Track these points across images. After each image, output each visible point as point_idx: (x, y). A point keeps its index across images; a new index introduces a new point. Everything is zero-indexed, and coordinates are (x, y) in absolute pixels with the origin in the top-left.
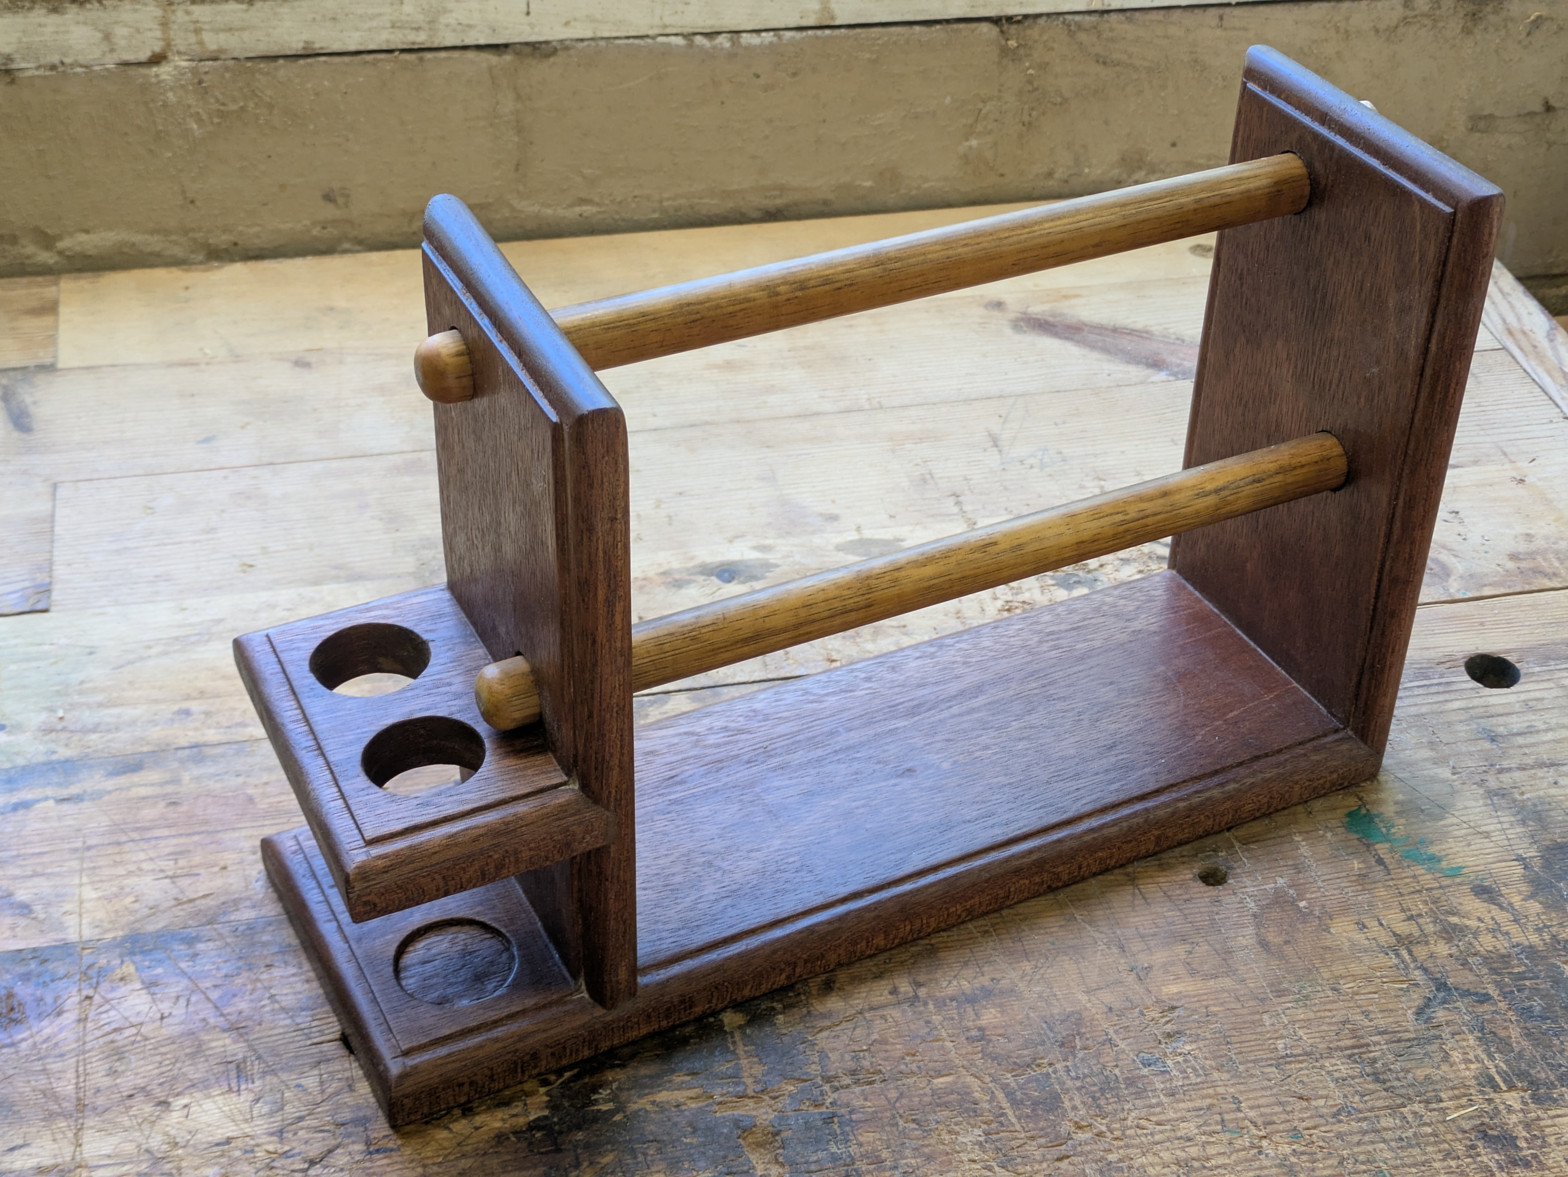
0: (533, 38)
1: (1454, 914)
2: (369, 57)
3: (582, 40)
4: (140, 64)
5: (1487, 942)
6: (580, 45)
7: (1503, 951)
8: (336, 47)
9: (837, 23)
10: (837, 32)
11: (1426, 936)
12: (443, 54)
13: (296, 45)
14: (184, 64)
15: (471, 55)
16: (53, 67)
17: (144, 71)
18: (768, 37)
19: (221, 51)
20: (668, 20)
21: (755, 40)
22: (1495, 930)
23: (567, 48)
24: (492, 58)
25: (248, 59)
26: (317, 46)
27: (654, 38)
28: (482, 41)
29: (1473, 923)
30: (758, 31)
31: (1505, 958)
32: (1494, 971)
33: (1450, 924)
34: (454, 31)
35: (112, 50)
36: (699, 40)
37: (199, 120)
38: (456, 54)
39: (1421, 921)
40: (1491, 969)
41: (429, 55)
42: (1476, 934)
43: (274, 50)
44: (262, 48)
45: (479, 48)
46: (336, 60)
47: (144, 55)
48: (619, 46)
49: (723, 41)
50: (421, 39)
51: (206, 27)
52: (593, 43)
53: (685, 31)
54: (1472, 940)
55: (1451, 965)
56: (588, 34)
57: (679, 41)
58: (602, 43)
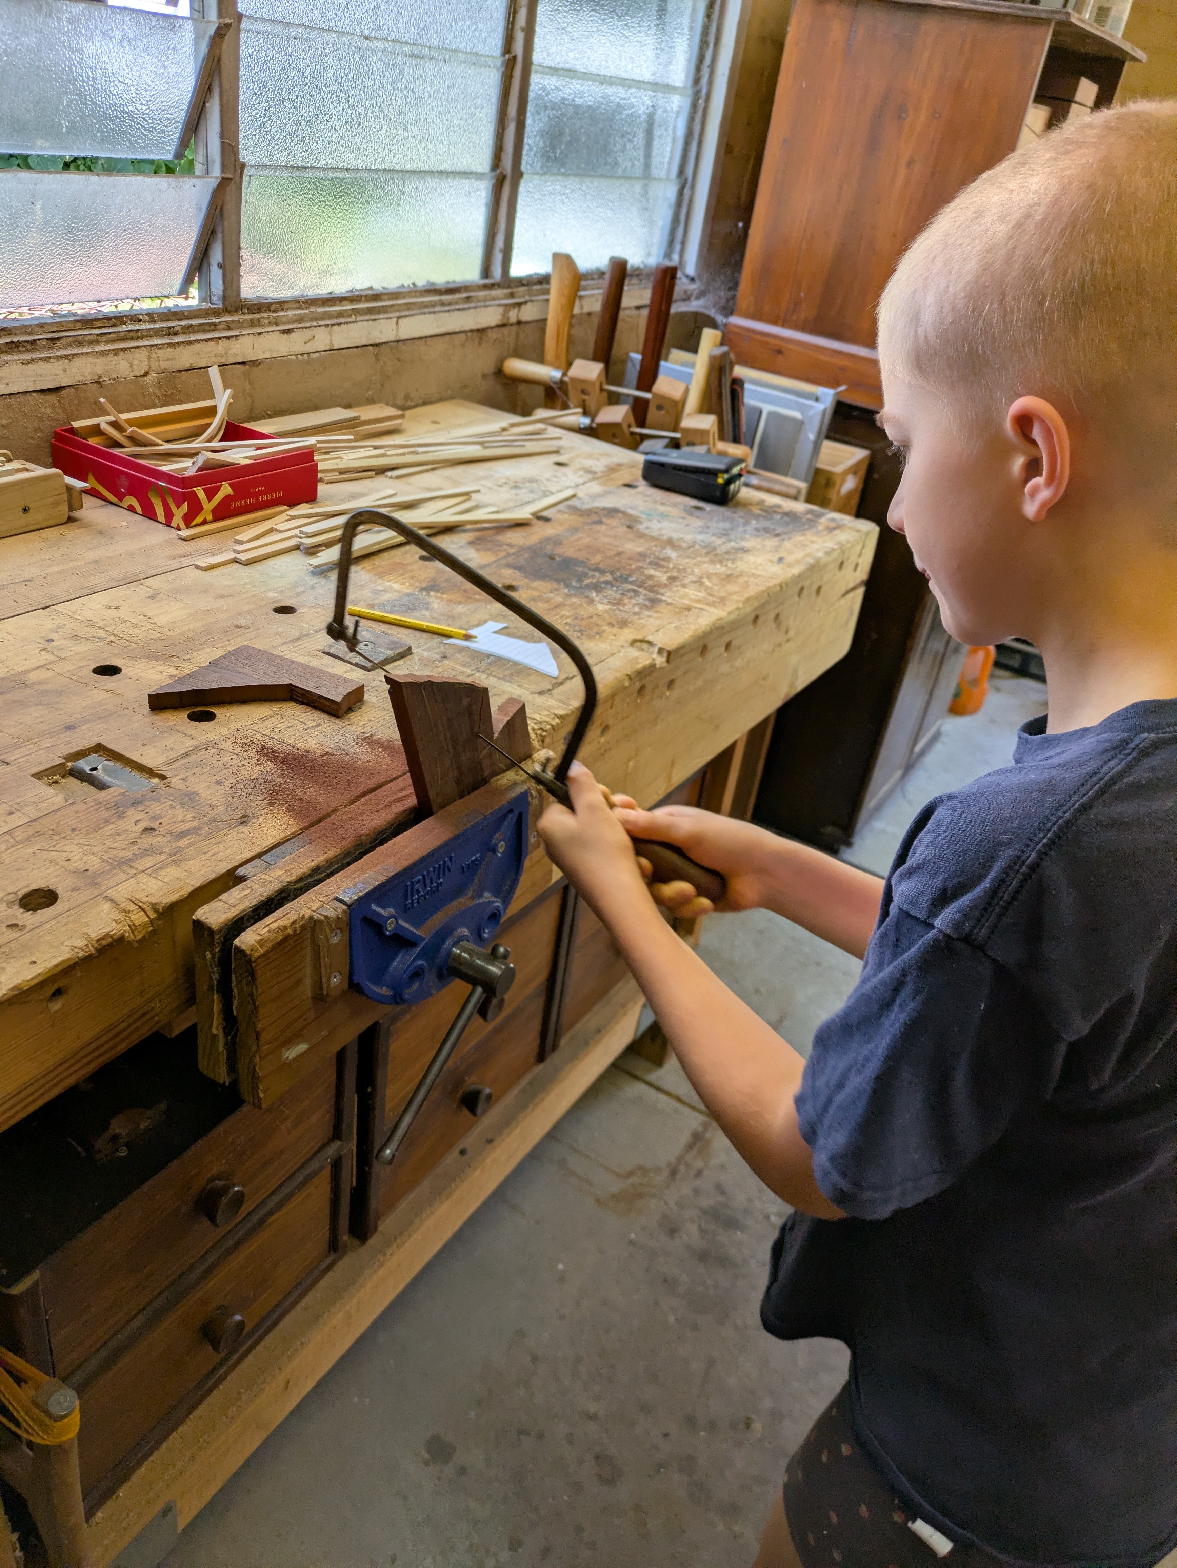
4: (142, 376)
6: (268, 360)
10: (335, 351)
12: (230, 366)
13: (187, 365)
14: (155, 375)
15: (238, 366)
16: (115, 380)
17: (142, 379)
18: (317, 354)
19: (164, 369)
20: (290, 350)
21: (313, 356)
23: (263, 361)
24: (243, 366)
25: (173, 372)
27: (287, 357)
30: (315, 352)
35: (132, 371)
36: (299, 357)
38: (234, 366)
43: (181, 368)
45: (239, 363)
47: (142, 373)
48: (277, 360)
49: (305, 356)
51: (160, 358)
52: (271, 359)
53: (295, 354)
57: (294, 357)
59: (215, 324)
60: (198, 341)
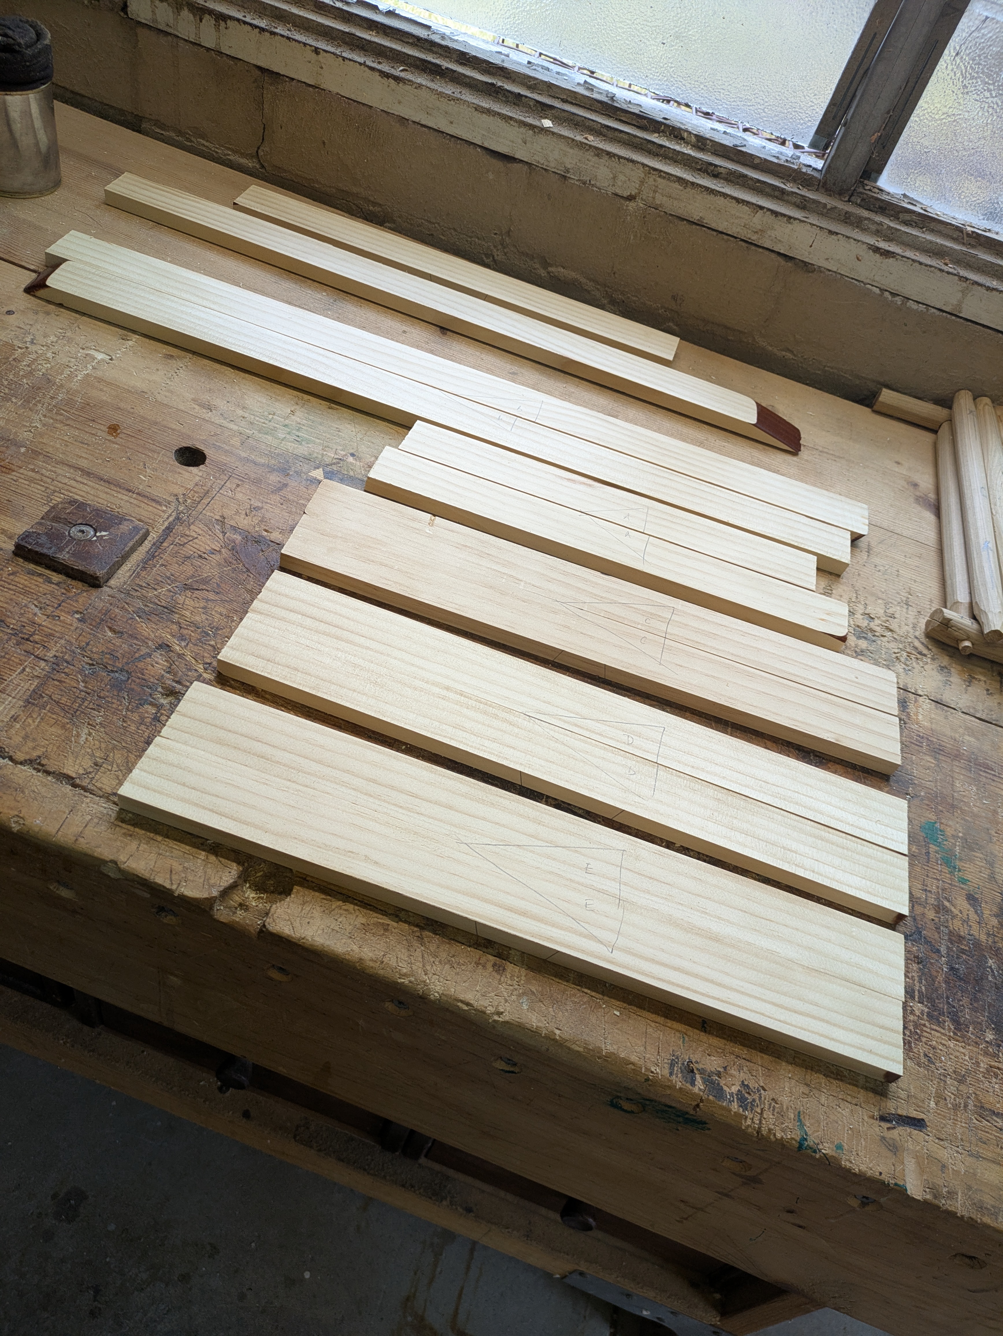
0: (807, 260)
1: (949, 901)
2: (725, 237)
3: (830, 271)
4: (622, 197)
5: (956, 925)
6: (828, 273)
7: (962, 933)
8: (713, 225)
9: (961, 315)
10: (958, 320)
11: (927, 903)
12: (761, 250)
13: (695, 217)
14: (641, 205)
15: (773, 256)
16: (584, 183)
17: (622, 201)
18: (922, 307)
19: (661, 205)
20: (877, 278)
21: (915, 306)
22: (966, 921)
23: (821, 272)
24: (782, 261)
25: (671, 215)
26: (705, 221)
27: (865, 284)
28: (782, 251)
29: (956, 912)
30: (919, 303)
31: (961, 938)
32: (950, 941)
33: (943, 905)
34: (772, 240)
35: (614, 185)
36: (887, 294)
37: (635, 236)
38: (767, 253)
39: (929, 894)
40: (949, 939)
41: (753, 248)
42: (954, 917)
43: (685, 215)
44: (680, 212)
45: (779, 254)
46: (709, 231)
47: (626, 194)
48: (846, 281)
49: (898, 300)
50: (754, 238)
51: (660, 191)
52: (834, 274)
53: (882, 287)
54: (949, 919)
55: (930, 925)
56: (835, 270)
57: (877, 291)
58: (839, 276)
59: (783, 191)
60: (725, 195)
